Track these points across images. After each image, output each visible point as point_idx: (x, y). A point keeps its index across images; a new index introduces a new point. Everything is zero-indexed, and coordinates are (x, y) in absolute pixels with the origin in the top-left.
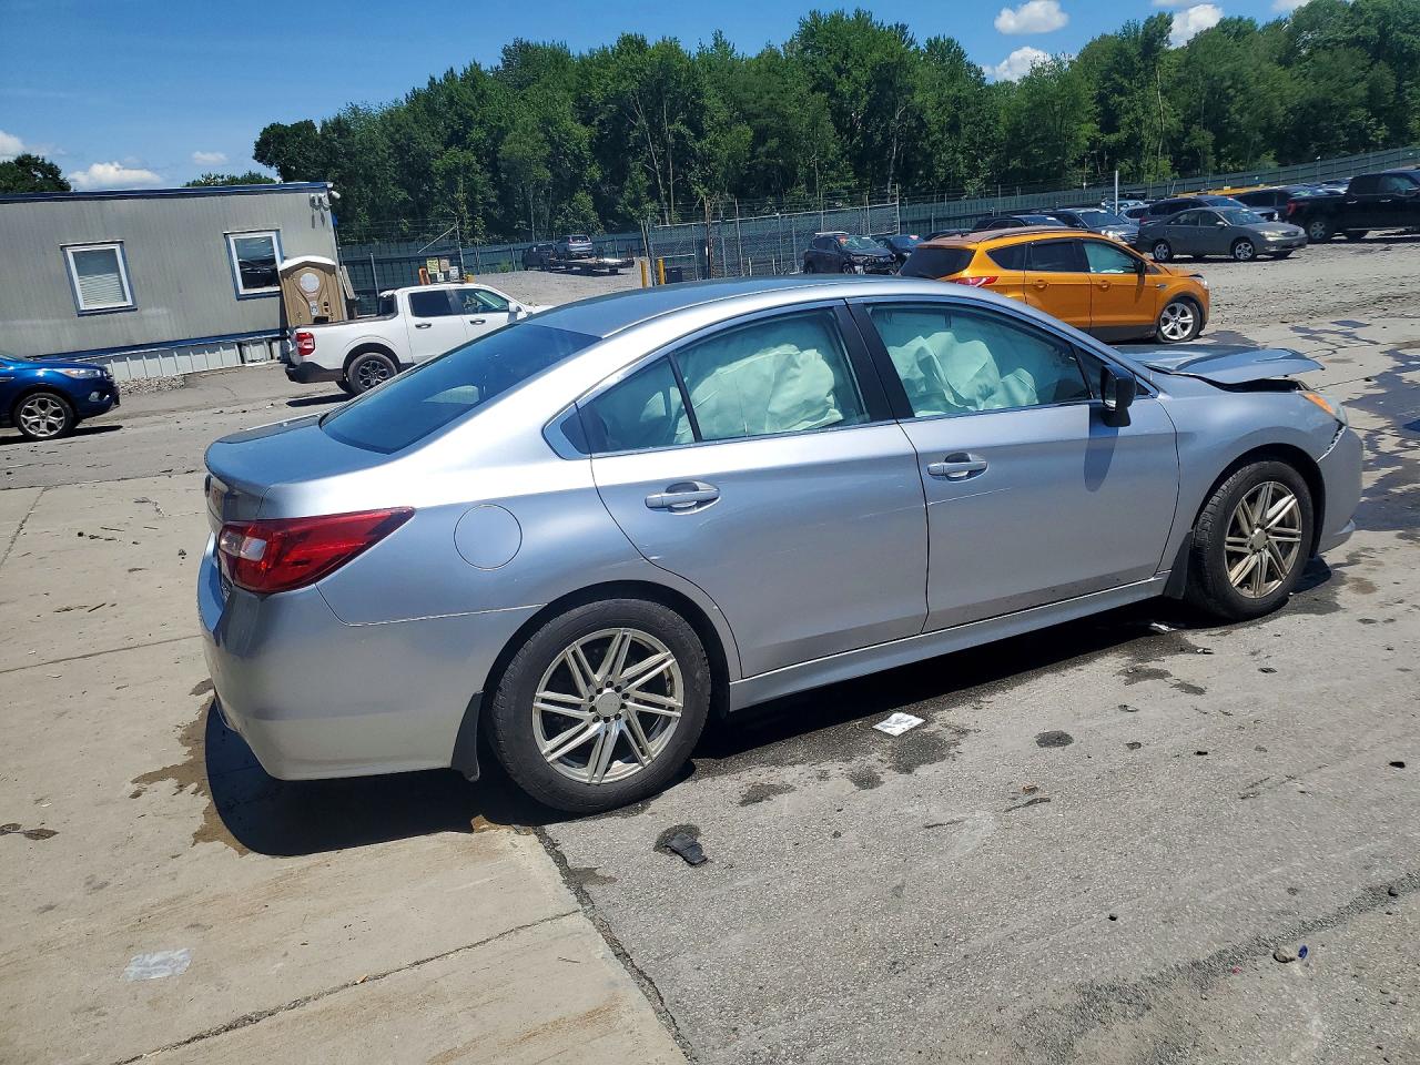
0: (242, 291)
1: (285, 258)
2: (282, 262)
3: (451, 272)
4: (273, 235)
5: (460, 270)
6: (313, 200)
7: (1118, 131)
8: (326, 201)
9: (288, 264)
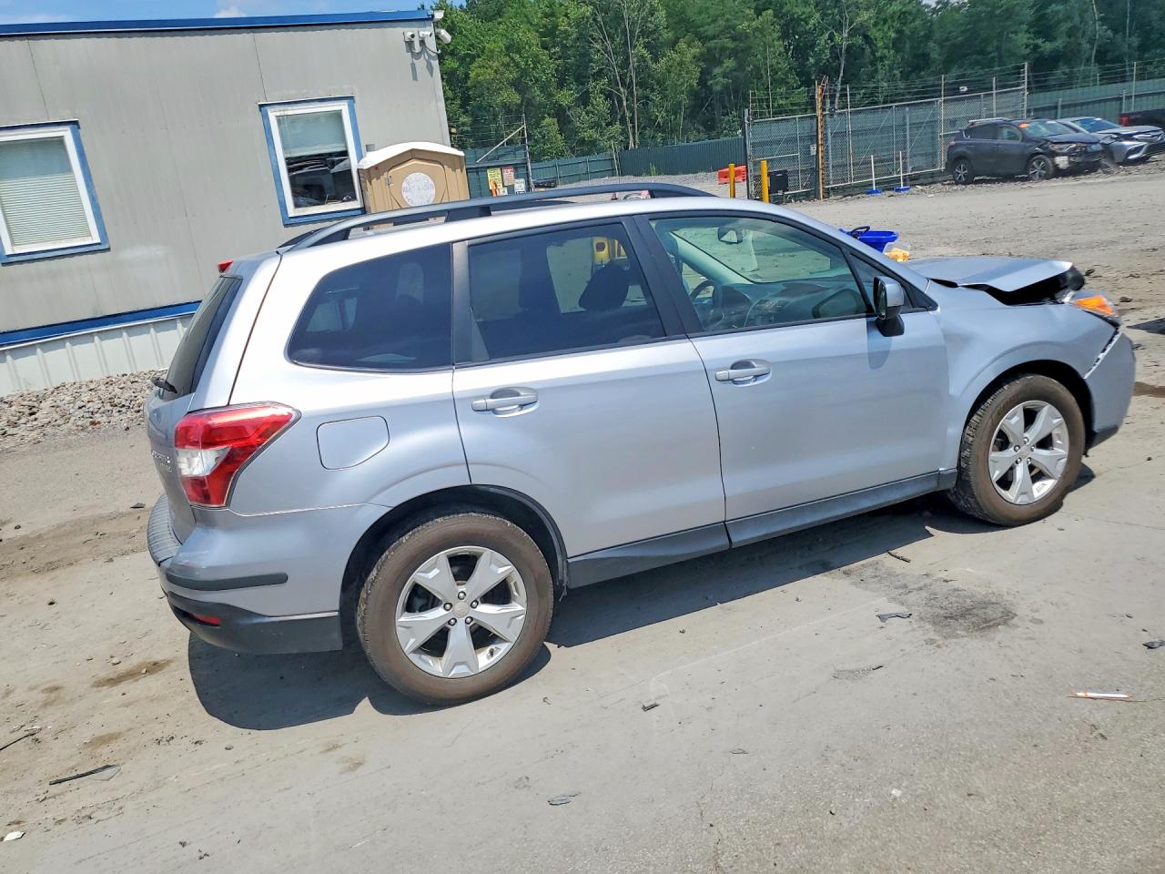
0: (292, 211)
1: (369, 148)
2: (360, 157)
3: (516, 186)
4: (343, 107)
5: (528, 183)
6: (410, 44)
7: (1055, 39)
8: (431, 44)
9: (372, 159)
